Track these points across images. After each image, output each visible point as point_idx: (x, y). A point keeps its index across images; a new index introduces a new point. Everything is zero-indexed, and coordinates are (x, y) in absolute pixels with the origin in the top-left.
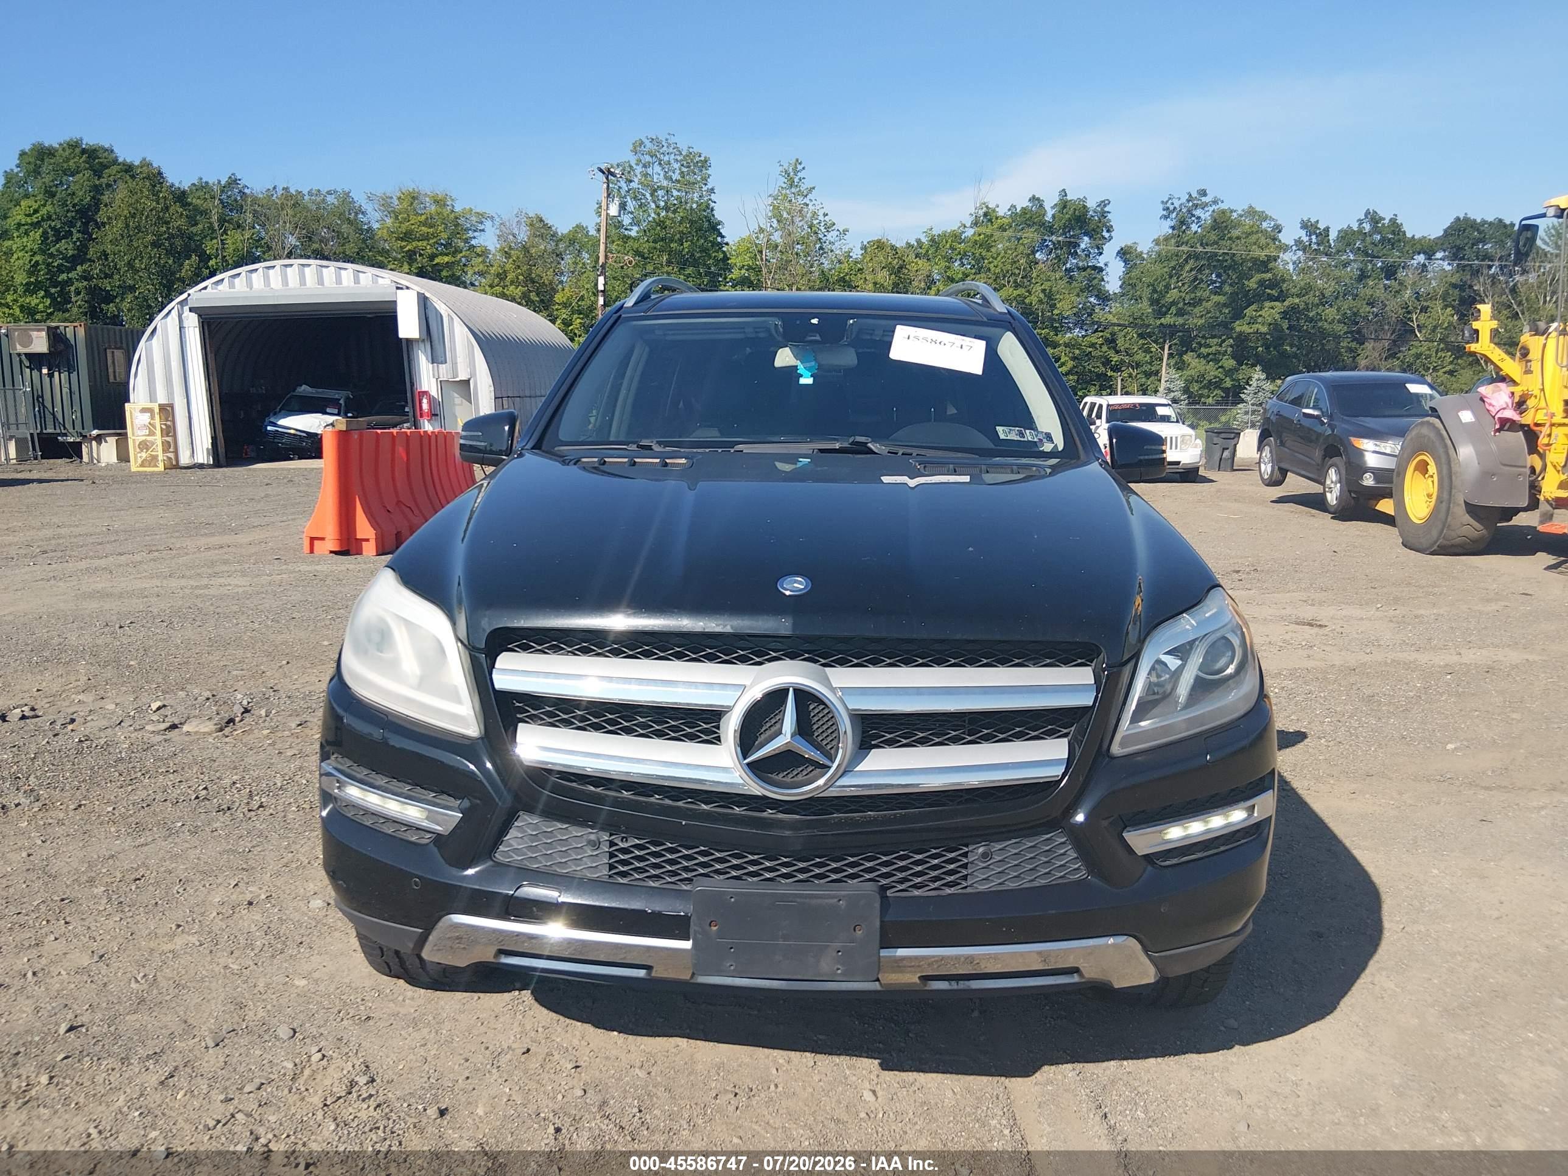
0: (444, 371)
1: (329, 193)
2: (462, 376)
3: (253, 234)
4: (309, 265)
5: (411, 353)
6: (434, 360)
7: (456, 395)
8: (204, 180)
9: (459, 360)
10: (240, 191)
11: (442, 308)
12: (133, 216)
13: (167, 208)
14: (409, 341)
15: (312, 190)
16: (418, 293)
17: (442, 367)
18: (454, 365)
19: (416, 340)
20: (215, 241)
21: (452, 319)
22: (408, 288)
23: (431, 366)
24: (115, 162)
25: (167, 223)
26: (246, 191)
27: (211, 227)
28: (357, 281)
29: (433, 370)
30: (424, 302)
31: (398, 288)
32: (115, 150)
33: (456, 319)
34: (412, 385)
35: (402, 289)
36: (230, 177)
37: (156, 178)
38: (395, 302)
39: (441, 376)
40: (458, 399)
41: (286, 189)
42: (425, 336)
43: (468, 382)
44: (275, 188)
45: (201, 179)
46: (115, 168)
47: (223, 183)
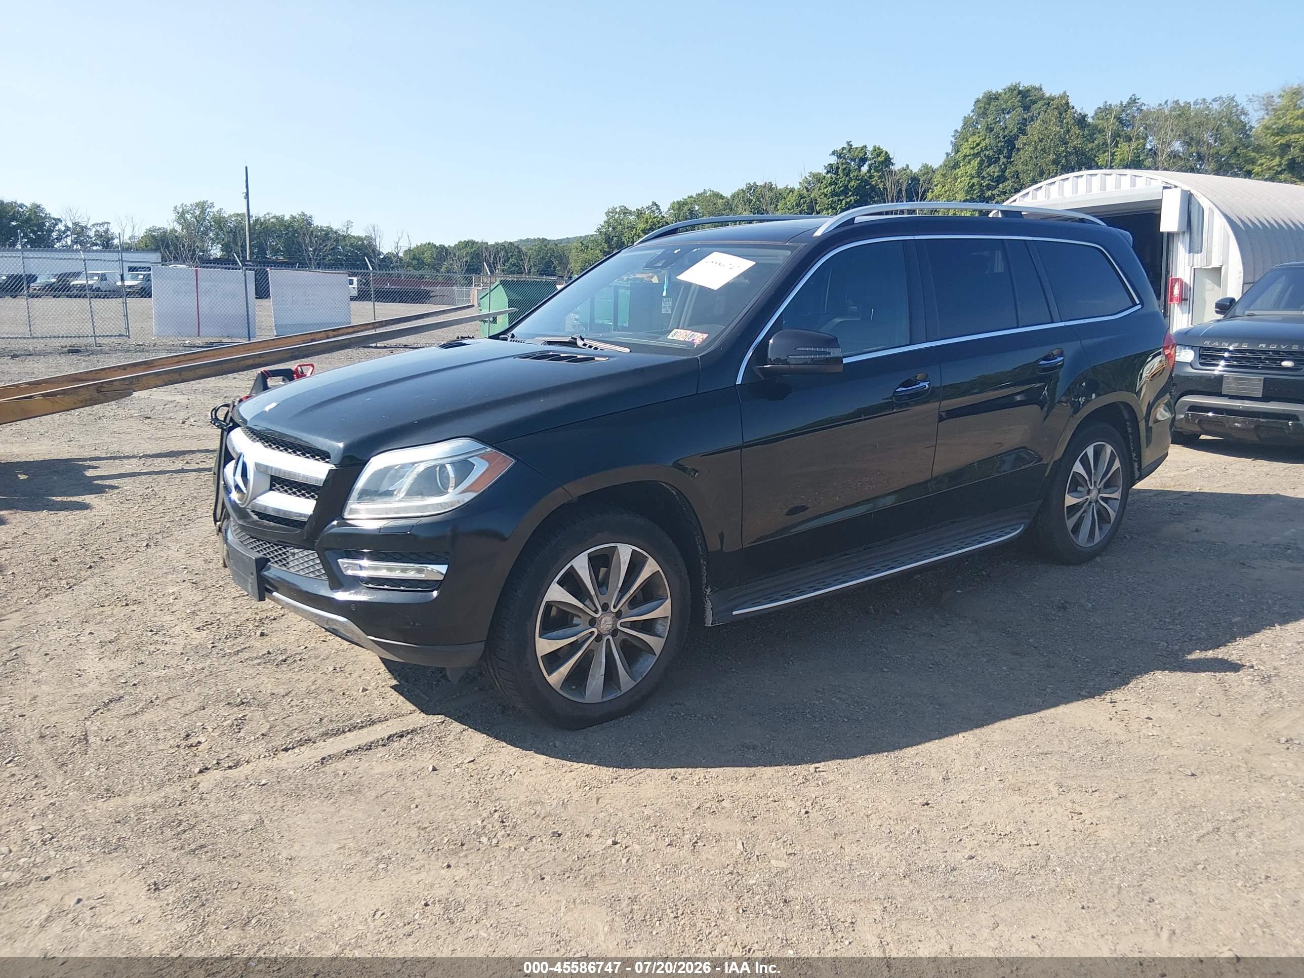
0: (1199, 260)
1: (1215, 100)
2: (1215, 264)
3: (1138, 145)
4: (1096, 175)
5: (1171, 245)
6: (1191, 250)
7: (1208, 281)
8: (1108, 104)
9: (1214, 249)
10: (1138, 109)
11: (1205, 204)
12: (1041, 141)
13: (1068, 131)
14: (1170, 235)
15: (1197, 100)
16: (1183, 191)
17: (1198, 257)
18: (1209, 252)
19: (1178, 234)
20: (1106, 154)
21: (1213, 211)
22: (1176, 187)
23: (1187, 255)
24: (1042, 98)
25: (1066, 143)
26: (1143, 108)
27: (1105, 143)
28: (1133, 184)
29: (1189, 260)
30: (1188, 199)
31: (1165, 188)
32: (1044, 89)
33: (1217, 212)
34: (1168, 272)
35: (1170, 188)
36: (1131, 98)
37: (1063, 107)
38: (1161, 200)
39: (1195, 264)
40: (1209, 284)
41: (1177, 102)
42: (1185, 229)
43: (1219, 270)
44: (1166, 102)
45: (1106, 102)
46: (1041, 103)
47: (1124, 104)
